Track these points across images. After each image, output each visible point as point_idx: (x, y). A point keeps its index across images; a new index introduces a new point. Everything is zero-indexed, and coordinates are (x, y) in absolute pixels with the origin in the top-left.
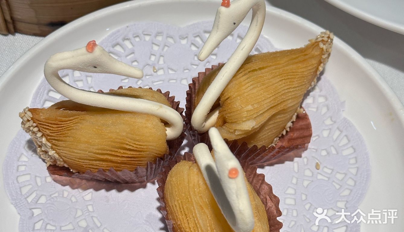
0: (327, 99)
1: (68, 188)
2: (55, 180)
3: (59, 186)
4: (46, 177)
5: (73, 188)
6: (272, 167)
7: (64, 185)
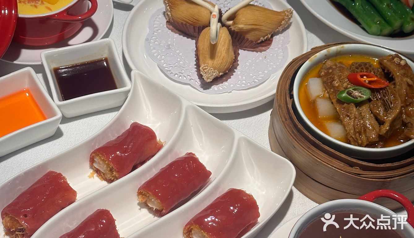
0: (284, 38)
1: (170, 31)
2: (167, 27)
3: (167, 29)
4: (164, 25)
5: (172, 31)
6: (248, 52)
7: (169, 29)
